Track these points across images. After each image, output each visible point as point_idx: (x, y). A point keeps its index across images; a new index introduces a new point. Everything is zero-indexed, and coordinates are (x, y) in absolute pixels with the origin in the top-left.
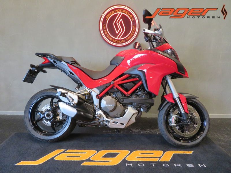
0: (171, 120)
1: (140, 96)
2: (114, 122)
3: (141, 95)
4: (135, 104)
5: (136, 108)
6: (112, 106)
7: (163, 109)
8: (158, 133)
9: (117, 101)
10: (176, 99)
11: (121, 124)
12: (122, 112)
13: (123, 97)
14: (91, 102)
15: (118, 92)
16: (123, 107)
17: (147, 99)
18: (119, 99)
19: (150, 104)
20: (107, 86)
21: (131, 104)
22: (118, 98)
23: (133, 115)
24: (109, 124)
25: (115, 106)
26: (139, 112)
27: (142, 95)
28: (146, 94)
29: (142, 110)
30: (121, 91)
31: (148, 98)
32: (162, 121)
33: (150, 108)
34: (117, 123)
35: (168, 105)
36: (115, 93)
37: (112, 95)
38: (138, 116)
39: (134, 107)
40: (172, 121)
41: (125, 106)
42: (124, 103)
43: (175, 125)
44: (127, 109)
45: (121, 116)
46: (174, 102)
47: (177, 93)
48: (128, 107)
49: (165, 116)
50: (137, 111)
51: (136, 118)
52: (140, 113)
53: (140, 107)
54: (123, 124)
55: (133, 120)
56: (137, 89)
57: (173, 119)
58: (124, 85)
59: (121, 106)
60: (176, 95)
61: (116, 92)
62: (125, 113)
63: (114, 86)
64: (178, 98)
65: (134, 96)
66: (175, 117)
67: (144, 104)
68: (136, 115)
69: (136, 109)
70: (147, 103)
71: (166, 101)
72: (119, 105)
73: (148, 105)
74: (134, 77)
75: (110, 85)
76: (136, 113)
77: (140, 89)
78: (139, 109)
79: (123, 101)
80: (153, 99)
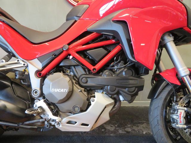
0: (175, 117)
1: (118, 72)
2: (69, 122)
3: (120, 71)
4: (109, 87)
5: (110, 94)
6: (62, 90)
7: (160, 97)
8: (144, 133)
9: (74, 81)
10: (185, 78)
11: (83, 124)
12: (84, 104)
13: (86, 74)
14: (26, 84)
15: (78, 65)
16: (86, 93)
17: (132, 78)
18: (78, 79)
19: (136, 87)
20: (56, 55)
21: (101, 88)
22: (78, 77)
23: (105, 107)
24: (61, 126)
25: (69, 92)
26: (116, 102)
27: (122, 71)
28: (128, 69)
29: (121, 98)
30: (83, 65)
31: (132, 76)
32: (159, 118)
33: (136, 94)
34: (76, 122)
35: (169, 89)
36: (73, 68)
37: (69, 71)
38: (114, 109)
39: (107, 94)
40: (179, 120)
41: (90, 91)
42: (88, 87)
43: (185, 126)
44: (94, 97)
45: (82, 111)
46: (179, 84)
47: (185, 67)
48: (96, 94)
49: (163, 110)
50: (113, 101)
51: (110, 114)
52: (118, 103)
53: (118, 93)
54: (87, 125)
55: (106, 117)
56: (112, 60)
57: (180, 114)
58: (88, 52)
59: (81, 91)
60: (184, 70)
61: (74, 66)
62: (89, 105)
63: (70, 55)
64: (188, 77)
65: (106, 72)
66: (183, 112)
67: (125, 88)
68: (111, 107)
69: (111, 97)
70: (130, 86)
71: (165, 82)
72: (78, 89)
73: (134, 88)
74: (107, 39)
75: (62, 52)
76: (110, 104)
77: (117, 60)
78: (115, 96)
79: (87, 82)
80: (142, 78)
